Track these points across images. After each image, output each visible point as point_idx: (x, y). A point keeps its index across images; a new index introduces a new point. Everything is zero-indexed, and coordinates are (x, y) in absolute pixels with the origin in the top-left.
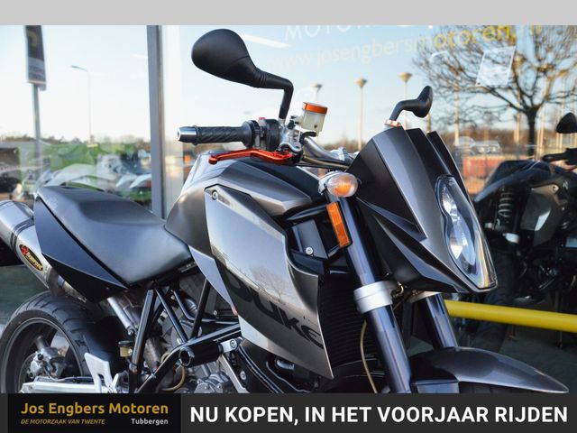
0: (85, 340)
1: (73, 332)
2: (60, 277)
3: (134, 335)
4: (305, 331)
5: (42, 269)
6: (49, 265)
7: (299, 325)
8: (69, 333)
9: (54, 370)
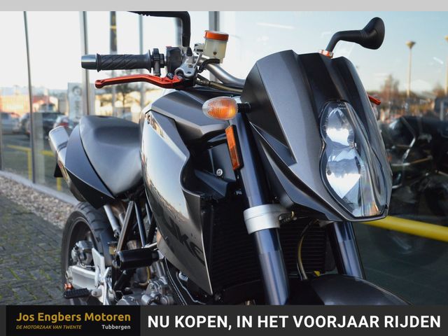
0: (101, 238)
1: (96, 230)
3: (118, 237)
4: (193, 247)
7: (188, 241)
9: (85, 258)
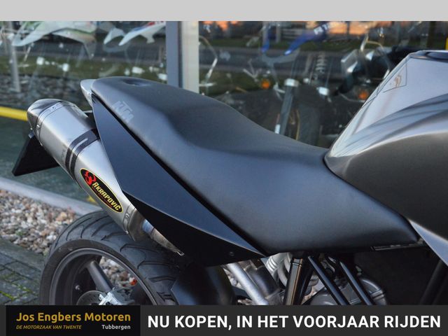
2: (147, 221)
5: (120, 210)
6: (133, 207)
8: (147, 280)
